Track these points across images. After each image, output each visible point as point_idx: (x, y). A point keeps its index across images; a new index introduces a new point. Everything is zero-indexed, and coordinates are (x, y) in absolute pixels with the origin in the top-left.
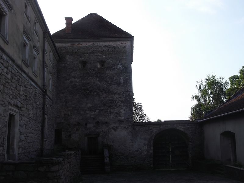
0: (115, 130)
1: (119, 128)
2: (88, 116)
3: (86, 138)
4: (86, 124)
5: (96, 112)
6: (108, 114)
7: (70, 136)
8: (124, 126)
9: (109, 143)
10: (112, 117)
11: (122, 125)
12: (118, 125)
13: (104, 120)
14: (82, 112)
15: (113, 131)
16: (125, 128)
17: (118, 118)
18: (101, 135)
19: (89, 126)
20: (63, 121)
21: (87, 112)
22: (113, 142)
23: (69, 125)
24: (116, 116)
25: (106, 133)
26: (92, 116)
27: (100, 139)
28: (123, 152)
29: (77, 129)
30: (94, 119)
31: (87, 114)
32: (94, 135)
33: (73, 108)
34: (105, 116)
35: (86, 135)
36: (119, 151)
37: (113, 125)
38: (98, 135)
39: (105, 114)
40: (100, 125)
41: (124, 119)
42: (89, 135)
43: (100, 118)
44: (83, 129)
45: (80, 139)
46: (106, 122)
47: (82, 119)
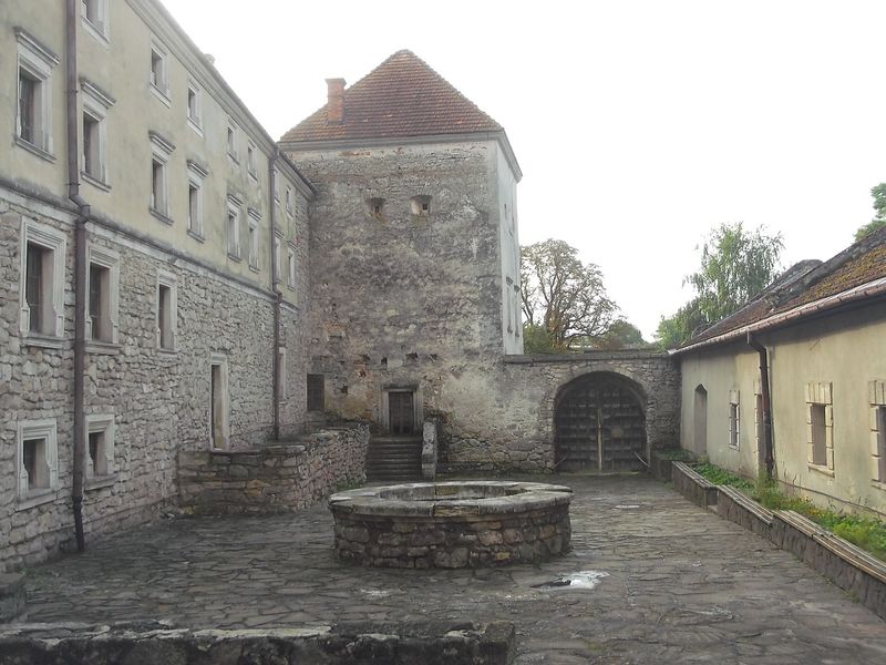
0: (457, 375)
1: (466, 370)
2: (389, 339)
3: (386, 395)
4: (385, 361)
5: (408, 330)
6: (438, 334)
7: (345, 390)
8: (481, 365)
9: (441, 409)
10: (450, 343)
11: (473, 363)
12: (465, 363)
13: (430, 349)
14: (374, 331)
15: (452, 377)
16: (482, 369)
17: (465, 344)
18: (421, 386)
19: (391, 364)
20: (327, 352)
21: (387, 329)
22: (451, 405)
23: (342, 363)
24: (460, 340)
25: (435, 383)
26: (400, 341)
27: (419, 397)
28: (477, 428)
29: (363, 374)
30: (403, 346)
31: (387, 334)
32: (406, 387)
33: (352, 319)
34: (431, 339)
35: (386, 388)
36: (467, 427)
37: (450, 363)
38: (414, 388)
39: (432, 334)
40: (419, 361)
41: (481, 347)
42: (392, 386)
43: (420, 345)
44: (377, 373)
45: (370, 396)
46: (435, 356)
47: (375, 349)
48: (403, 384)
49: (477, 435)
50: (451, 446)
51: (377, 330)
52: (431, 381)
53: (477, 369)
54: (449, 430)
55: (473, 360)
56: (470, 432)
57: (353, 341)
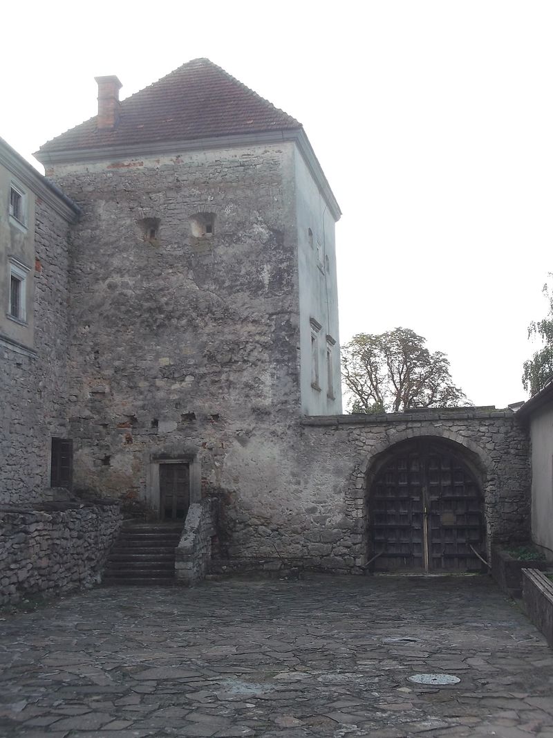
0: (243, 442)
1: (255, 435)
2: (161, 394)
3: (156, 468)
4: (155, 423)
5: (184, 384)
6: (221, 388)
7: (106, 461)
8: (273, 428)
9: (223, 486)
10: (235, 400)
11: (263, 426)
12: (253, 425)
13: (211, 408)
14: (143, 385)
15: (236, 444)
16: (274, 433)
17: (254, 401)
18: (199, 457)
19: (163, 427)
20: (87, 413)
21: (159, 383)
22: (236, 480)
23: (105, 426)
24: (247, 396)
25: (216, 452)
26: (175, 397)
27: (196, 470)
28: (267, 512)
29: (129, 440)
30: (178, 404)
31: (158, 389)
32: (180, 457)
33: (117, 370)
34: (213, 395)
35: (156, 458)
36: (255, 511)
37: (234, 426)
38: (190, 457)
39: (213, 389)
40: (197, 423)
41: (273, 405)
42: (164, 456)
43: (198, 403)
44: (147, 439)
45: (137, 469)
46: (216, 417)
47: (143, 407)
48: (176, 453)
49: (267, 522)
50: (236, 535)
51: (147, 384)
52: (211, 449)
53: (268, 434)
54: (232, 514)
55: (263, 421)
56: (258, 517)
57: (118, 398)
